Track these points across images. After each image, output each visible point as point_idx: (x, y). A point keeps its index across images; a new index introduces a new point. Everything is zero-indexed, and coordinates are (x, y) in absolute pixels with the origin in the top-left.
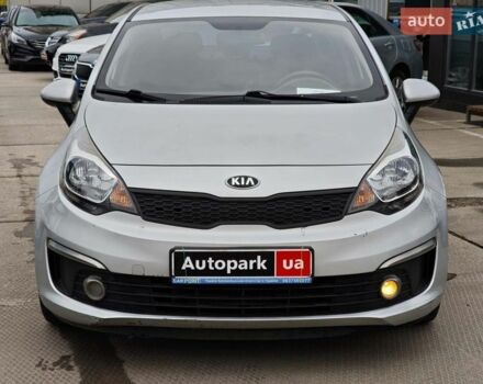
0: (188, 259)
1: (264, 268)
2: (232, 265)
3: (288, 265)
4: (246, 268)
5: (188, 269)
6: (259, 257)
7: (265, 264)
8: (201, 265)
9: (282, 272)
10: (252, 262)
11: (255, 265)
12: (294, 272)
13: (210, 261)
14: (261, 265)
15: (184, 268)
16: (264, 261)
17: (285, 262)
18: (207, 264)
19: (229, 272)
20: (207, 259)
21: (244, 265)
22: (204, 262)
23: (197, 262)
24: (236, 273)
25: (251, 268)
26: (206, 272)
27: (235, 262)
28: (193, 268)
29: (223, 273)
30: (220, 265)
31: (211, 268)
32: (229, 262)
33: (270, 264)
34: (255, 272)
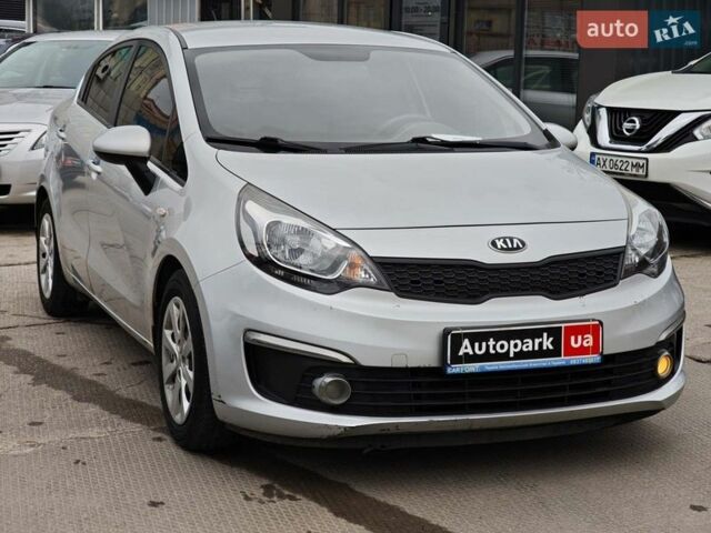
0: (466, 342)
1: (551, 347)
2: (516, 346)
3: (576, 342)
4: (530, 348)
5: (466, 354)
6: (545, 335)
7: (552, 343)
8: (480, 349)
9: (571, 351)
10: (537, 341)
11: (541, 344)
12: (583, 351)
13: (491, 342)
14: (547, 344)
15: (461, 353)
16: (551, 339)
17: (573, 338)
18: (488, 347)
19: (512, 355)
20: (487, 341)
21: (529, 345)
22: (484, 344)
23: (477, 345)
24: (520, 355)
25: (536, 348)
26: (487, 357)
27: (519, 342)
28: (471, 353)
29: (505, 357)
30: (502, 347)
31: (492, 351)
32: (512, 343)
33: (556, 343)
34: (541, 353)
